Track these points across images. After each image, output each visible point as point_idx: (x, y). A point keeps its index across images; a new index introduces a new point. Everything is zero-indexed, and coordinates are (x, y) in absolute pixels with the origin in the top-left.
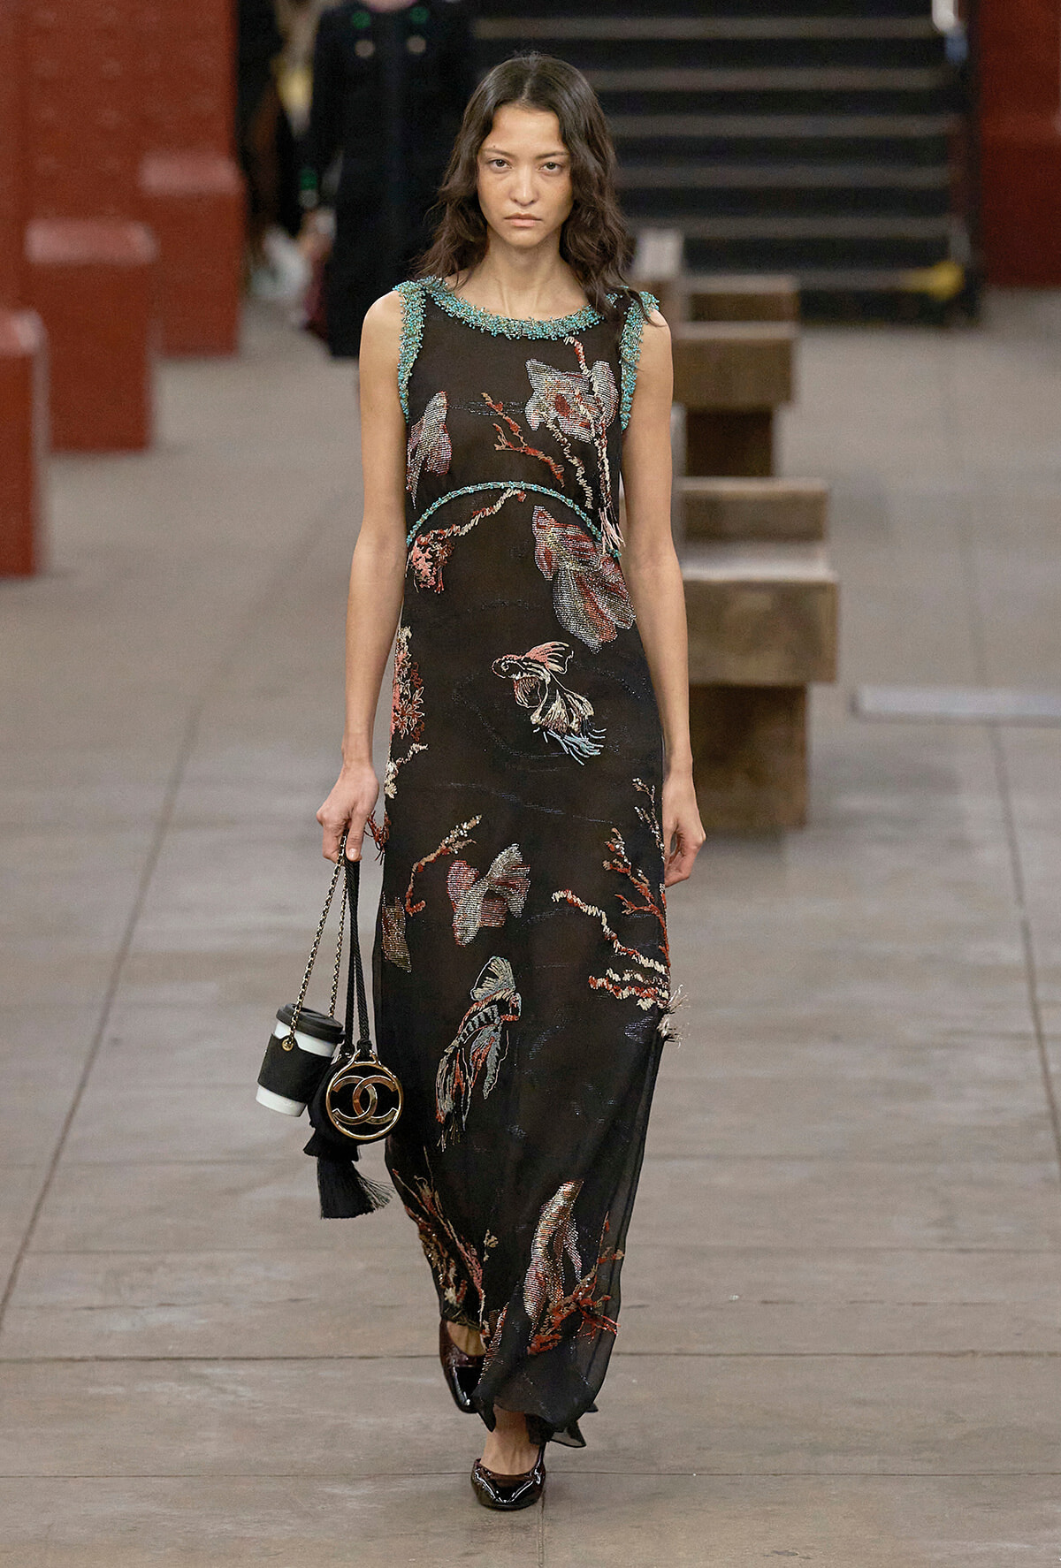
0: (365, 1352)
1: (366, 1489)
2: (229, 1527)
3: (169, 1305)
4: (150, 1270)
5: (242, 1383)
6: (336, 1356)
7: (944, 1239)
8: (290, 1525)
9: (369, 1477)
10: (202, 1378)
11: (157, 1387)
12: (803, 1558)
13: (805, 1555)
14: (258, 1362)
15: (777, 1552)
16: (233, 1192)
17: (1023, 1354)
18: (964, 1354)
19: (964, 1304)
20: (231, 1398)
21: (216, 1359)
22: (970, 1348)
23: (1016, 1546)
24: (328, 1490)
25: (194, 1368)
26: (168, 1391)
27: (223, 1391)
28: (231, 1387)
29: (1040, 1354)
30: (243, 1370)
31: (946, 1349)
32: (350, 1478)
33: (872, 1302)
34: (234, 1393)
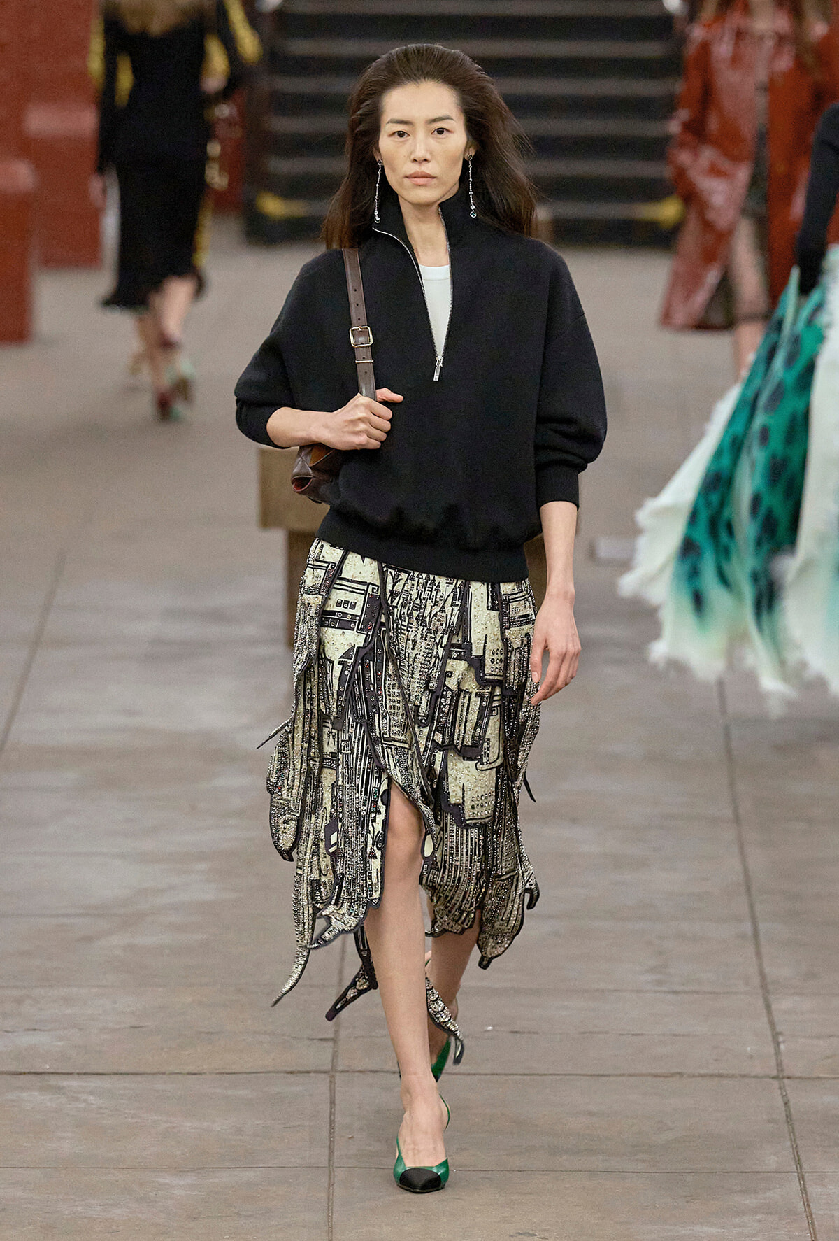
0: (190, 1068)
1: (190, 1179)
2: (79, 1209)
3: (35, 1030)
4: (19, 1001)
5: (91, 1093)
6: (167, 1072)
7: (659, 983)
8: (127, 1207)
9: (193, 1170)
10: (59, 1089)
11: (24, 1095)
12: (540, 1238)
13: (542, 1236)
14: (104, 1076)
15: (519, 1233)
16: (88, 939)
17: (720, 1076)
18: (672, 1075)
19: (675, 1035)
20: (82, 1105)
21: (71, 1074)
22: (679, 1071)
23: (713, 1230)
24: (161, 1180)
25: (53, 1081)
26: (34, 1099)
27: (77, 1100)
28: (84, 1096)
29: (733, 1076)
30: (95, 1083)
31: (659, 1071)
32: (180, 1171)
33: (599, 1033)
34: (85, 1101)
